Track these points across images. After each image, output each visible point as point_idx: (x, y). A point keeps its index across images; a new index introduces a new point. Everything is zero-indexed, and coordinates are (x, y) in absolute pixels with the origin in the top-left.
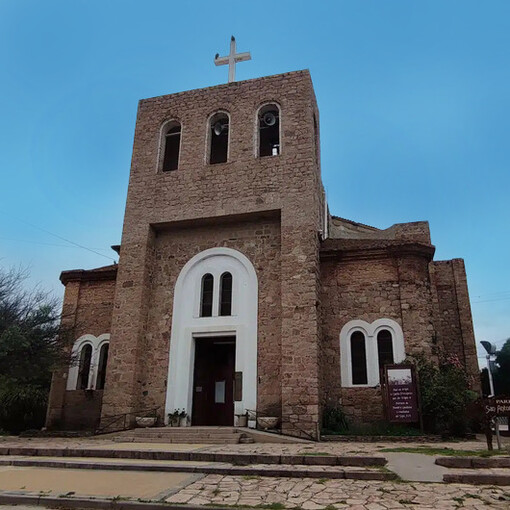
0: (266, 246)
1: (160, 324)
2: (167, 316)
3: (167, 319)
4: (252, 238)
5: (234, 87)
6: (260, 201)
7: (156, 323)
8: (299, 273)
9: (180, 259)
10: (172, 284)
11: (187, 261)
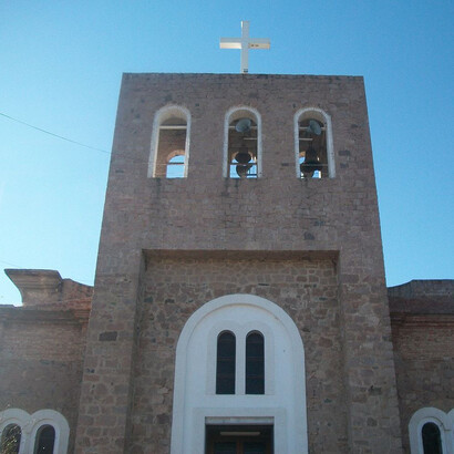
0: (313, 300)
1: (153, 401)
2: (165, 390)
3: (164, 395)
4: (292, 286)
5: (263, 80)
6: (309, 237)
7: (146, 400)
8: (370, 340)
9: (183, 306)
10: (172, 342)
11: (194, 309)
